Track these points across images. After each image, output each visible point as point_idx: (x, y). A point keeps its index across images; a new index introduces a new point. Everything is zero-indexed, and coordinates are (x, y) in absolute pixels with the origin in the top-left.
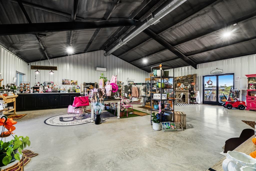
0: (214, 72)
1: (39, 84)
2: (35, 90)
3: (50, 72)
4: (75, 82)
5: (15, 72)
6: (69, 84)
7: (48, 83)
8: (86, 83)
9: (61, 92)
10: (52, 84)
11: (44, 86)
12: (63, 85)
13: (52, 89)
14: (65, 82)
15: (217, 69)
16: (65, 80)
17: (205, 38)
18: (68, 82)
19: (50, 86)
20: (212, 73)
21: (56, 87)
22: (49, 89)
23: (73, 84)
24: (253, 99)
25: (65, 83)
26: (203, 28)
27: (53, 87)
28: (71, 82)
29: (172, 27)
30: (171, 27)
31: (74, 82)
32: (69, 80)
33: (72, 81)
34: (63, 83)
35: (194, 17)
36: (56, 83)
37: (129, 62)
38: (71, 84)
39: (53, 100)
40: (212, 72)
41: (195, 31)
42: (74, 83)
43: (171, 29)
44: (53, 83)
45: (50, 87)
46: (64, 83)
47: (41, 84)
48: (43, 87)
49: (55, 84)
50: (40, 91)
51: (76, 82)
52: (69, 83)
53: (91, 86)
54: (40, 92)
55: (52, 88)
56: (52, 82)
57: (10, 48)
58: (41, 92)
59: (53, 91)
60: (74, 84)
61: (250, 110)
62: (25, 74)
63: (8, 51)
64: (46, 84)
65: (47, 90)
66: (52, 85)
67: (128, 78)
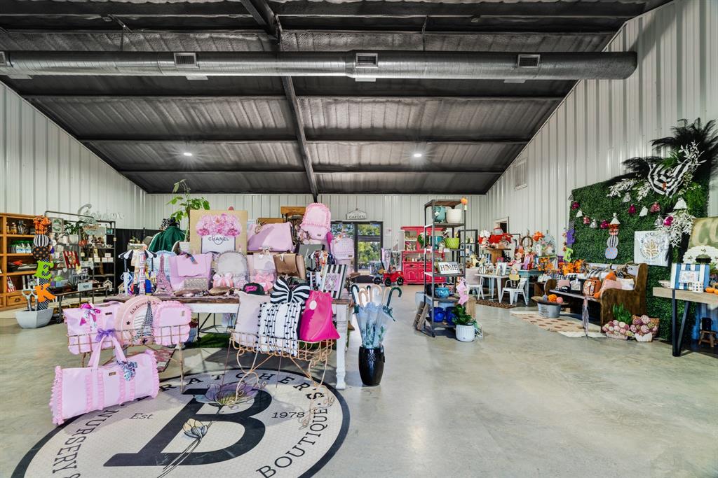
0: (352, 215)
15: (357, 209)
17: (375, 146)
20: (348, 218)
24: (411, 266)
26: (384, 128)
29: (339, 98)
30: (336, 98)
35: (392, 102)
37: (79, 137)
40: (349, 215)
41: (370, 126)
43: (335, 100)
61: (409, 284)
67: (89, 206)
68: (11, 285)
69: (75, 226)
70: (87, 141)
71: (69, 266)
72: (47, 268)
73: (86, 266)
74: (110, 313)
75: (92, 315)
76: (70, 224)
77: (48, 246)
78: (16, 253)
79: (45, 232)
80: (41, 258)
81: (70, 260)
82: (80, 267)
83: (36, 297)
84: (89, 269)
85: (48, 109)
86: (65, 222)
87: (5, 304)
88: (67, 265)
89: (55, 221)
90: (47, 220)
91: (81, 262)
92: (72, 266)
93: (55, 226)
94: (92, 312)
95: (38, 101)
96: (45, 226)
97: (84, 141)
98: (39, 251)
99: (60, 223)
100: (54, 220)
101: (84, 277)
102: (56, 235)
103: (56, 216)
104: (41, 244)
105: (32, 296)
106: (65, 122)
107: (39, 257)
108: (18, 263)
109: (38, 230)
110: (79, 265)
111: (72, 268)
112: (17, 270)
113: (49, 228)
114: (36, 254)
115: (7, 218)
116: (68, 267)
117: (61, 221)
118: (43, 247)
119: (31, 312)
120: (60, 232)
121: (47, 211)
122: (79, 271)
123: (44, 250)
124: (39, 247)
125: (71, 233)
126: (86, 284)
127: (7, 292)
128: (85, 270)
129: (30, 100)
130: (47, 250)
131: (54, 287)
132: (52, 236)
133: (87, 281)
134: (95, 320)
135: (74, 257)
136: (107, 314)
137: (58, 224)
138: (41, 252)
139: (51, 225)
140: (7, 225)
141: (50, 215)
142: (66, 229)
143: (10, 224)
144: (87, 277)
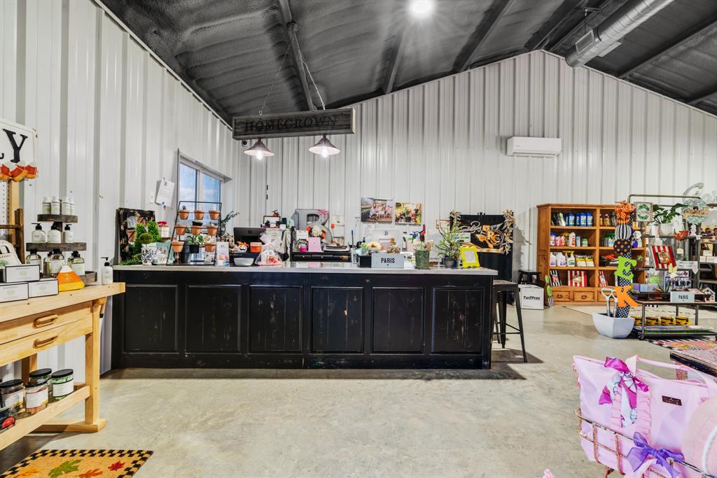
1: (277, 219)
2: (243, 247)
3: (317, 142)
4: (412, 208)
5: (170, 158)
6: (387, 220)
7: (308, 216)
8: (463, 213)
9: (378, 267)
10: (322, 219)
11: (292, 229)
12: (365, 225)
13: (324, 241)
14: (372, 212)
16: (371, 202)
18: (383, 213)
19: (317, 229)
21: (337, 232)
22: (311, 240)
23: (403, 221)
25: (371, 214)
27: (326, 231)
28: (398, 212)
31: (408, 212)
32: (388, 203)
33: (398, 205)
34: (365, 217)
36: (338, 216)
37: (686, 100)
38: (397, 220)
39: (329, 312)
42: (410, 215)
44: (327, 214)
45: (314, 232)
46: (368, 213)
47: (284, 221)
48: (288, 232)
49: (333, 220)
50: (265, 255)
51: (417, 211)
52: (389, 216)
53: (486, 228)
54: (263, 262)
55: (322, 237)
56: (324, 212)
57: (130, 13)
58: (272, 260)
59: (325, 249)
60: (409, 219)
62: (230, 179)
63: (107, 14)
64: (303, 218)
65: (304, 246)
66: (323, 224)
67: (700, 186)
68: (603, 280)
69: (669, 212)
70: (699, 100)
71: (660, 265)
72: (629, 266)
73: (685, 267)
74: (678, 402)
75: (628, 389)
76: (662, 209)
77: (630, 239)
78: (608, 246)
79: (628, 221)
80: (622, 253)
81: (661, 259)
82: (676, 268)
83: (616, 300)
84: (691, 271)
85: (648, 78)
86: (655, 208)
87: (596, 298)
88: (657, 264)
89: (641, 207)
90: (630, 206)
91: (678, 262)
92: (663, 266)
93: (641, 212)
94: (629, 383)
95: (637, 75)
96: (627, 213)
97: (695, 102)
98: (621, 244)
99: (648, 209)
100: (639, 205)
101: (683, 283)
102: (641, 224)
103: (642, 199)
104: (623, 237)
105: (611, 297)
106: (669, 87)
107: (621, 251)
108: (610, 257)
109: (620, 219)
110: (674, 265)
111: (663, 269)
112: (608, 265)
113: (632, 215)
114: (617, 248)
115: (601, 210)
116: (658, 267)
117: (649, 206)
118: (625, 240)
119: (609, 318)
120: (648, 220)
121: (631, 196)
122: (673, 273)
123: (626, 243)
124: (620, 240)
125: (664, 222)
126: (685, 293)
127: (599, 286)
128: (685, 274)
129: (628, 77)
130: (629, 243)
131: (638, 292)
132: (635, 225)
133: (686, 290)
134: (633, 404)
135: (667, 254)
136: (666, 399)
137: (644, 210)
138: (622, 246)
139: (635, 211)
140: (601, 217)
141: (633, 200)
142: (656, 217)
143: (603, 217)
144: (688, 283)
